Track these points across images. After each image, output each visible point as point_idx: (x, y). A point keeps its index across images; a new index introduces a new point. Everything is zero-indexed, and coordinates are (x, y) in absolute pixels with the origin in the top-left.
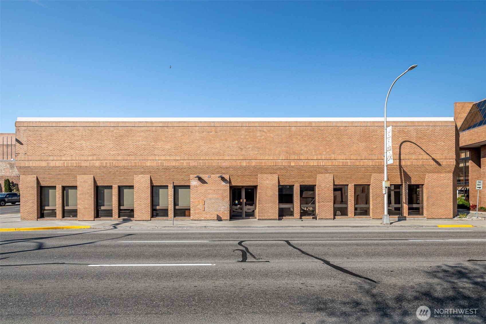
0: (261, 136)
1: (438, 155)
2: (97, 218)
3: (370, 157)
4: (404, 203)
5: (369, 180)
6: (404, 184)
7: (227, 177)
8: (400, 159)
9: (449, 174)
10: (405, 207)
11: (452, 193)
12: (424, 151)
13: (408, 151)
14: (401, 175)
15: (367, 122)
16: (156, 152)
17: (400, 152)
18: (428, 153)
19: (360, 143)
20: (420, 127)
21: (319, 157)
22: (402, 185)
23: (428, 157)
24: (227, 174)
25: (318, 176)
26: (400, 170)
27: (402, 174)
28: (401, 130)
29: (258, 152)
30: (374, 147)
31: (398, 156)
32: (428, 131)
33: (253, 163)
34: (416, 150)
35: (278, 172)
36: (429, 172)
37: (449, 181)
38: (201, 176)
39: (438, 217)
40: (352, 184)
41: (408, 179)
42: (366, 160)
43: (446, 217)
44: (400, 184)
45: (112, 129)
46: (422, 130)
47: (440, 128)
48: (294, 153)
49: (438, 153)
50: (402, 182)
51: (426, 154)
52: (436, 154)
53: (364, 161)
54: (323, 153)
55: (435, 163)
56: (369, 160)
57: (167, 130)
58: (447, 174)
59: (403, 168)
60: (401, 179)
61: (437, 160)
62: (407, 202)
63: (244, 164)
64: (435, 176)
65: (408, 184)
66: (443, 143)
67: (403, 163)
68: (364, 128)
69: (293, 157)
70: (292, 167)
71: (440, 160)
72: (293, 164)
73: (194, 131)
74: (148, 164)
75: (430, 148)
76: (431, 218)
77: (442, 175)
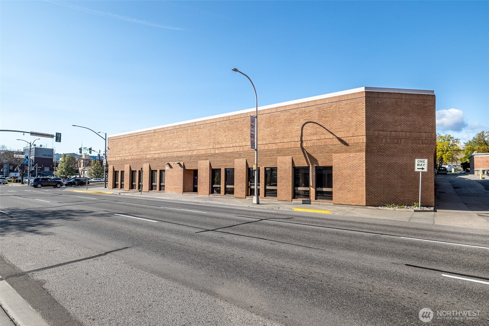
0: (199, 132)
1: (344, 132)
2: (131, 189)
3: (273, 141)
4: (311, 186)
5: (276, 163)
6: (311, 166)
7: (182, 163)
8: (302, 141)
9: (360, 153)
10: (313, 191)
11: (365, 175)
12: (327, 129)
13: (309, 132)
14: (305, 156)
15: (272, 109)
16: (151, 149)
17: (302, 133)
18: (331, 131)
19: (265, 130)
20: (323, 105)
21: (234, 145)
22: (309, 167)
23: (331, 136)
24: (182, 161)
25: (235, 161)
26: (304, 152)
27: (307, 155)
28: (302, 111)
29: (197, 144)
30: (277, 131)
31: (299, 138)
32: (332, 108)
33: (195, 153)
34: (318, 130)
35: (209, 158)
36: (336, 152)
37: (360, 162)
38: (170, 163)
39: (347, 204)
40: (262, 167)
41: (314, 160)
42: (270, 145)
43: (357, 204)
44: (307, 166)
45: (136, 137)
46: (325, 108)
47: (347, 103)
48: (218, 143)
49: (344, 130)
50: (308, 163)
51: (330, 133)
52: (341, 131)
53: (269, 145)
54: (238, 141)
55: (339, 143)
56: (273, 144)
57: (156, 134)
58: (358, 153)
59: (305, 150)
60: (307, 160)
61: (342, 139)
62: (314, 185)
63: (190, 154)
64: (344, 156)
65: (315, 166)
66: (349, 119)
67: (304, 145)
68: (269, 115)
69: (217, 146)
70: (217, 154)
71: (346, 138)
72: (217, 152)
73: (167, 133)
74: (148, 156)
75: (335, 125)
76: (338, 203)
77: (352, 155)
